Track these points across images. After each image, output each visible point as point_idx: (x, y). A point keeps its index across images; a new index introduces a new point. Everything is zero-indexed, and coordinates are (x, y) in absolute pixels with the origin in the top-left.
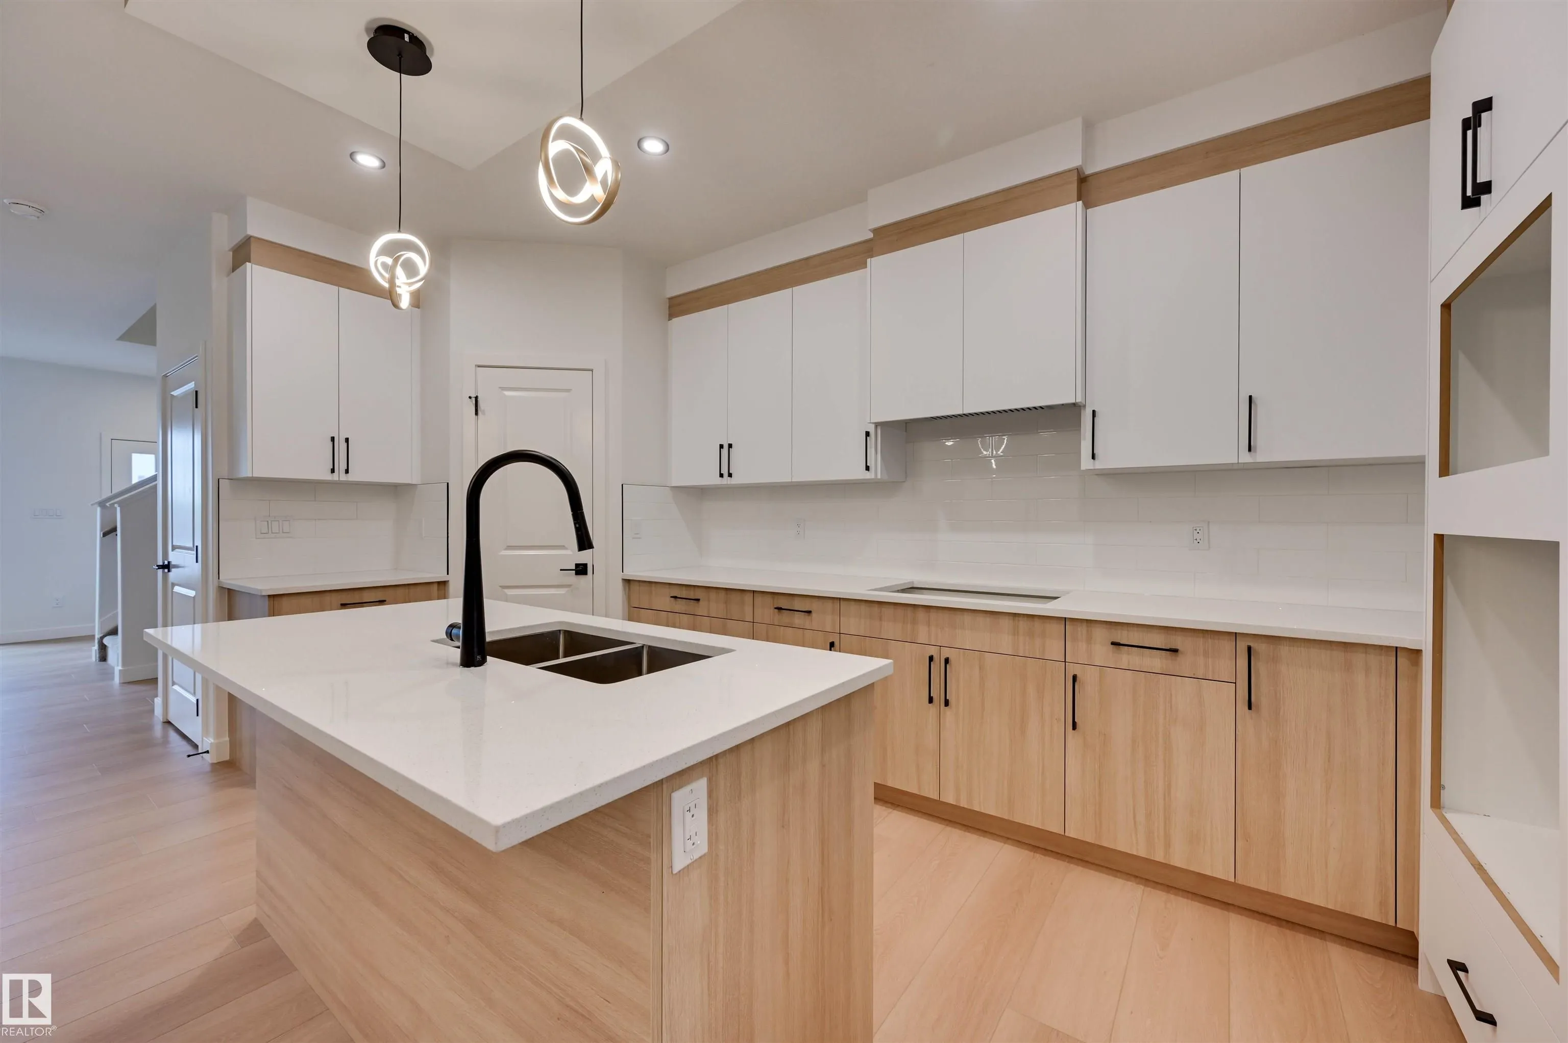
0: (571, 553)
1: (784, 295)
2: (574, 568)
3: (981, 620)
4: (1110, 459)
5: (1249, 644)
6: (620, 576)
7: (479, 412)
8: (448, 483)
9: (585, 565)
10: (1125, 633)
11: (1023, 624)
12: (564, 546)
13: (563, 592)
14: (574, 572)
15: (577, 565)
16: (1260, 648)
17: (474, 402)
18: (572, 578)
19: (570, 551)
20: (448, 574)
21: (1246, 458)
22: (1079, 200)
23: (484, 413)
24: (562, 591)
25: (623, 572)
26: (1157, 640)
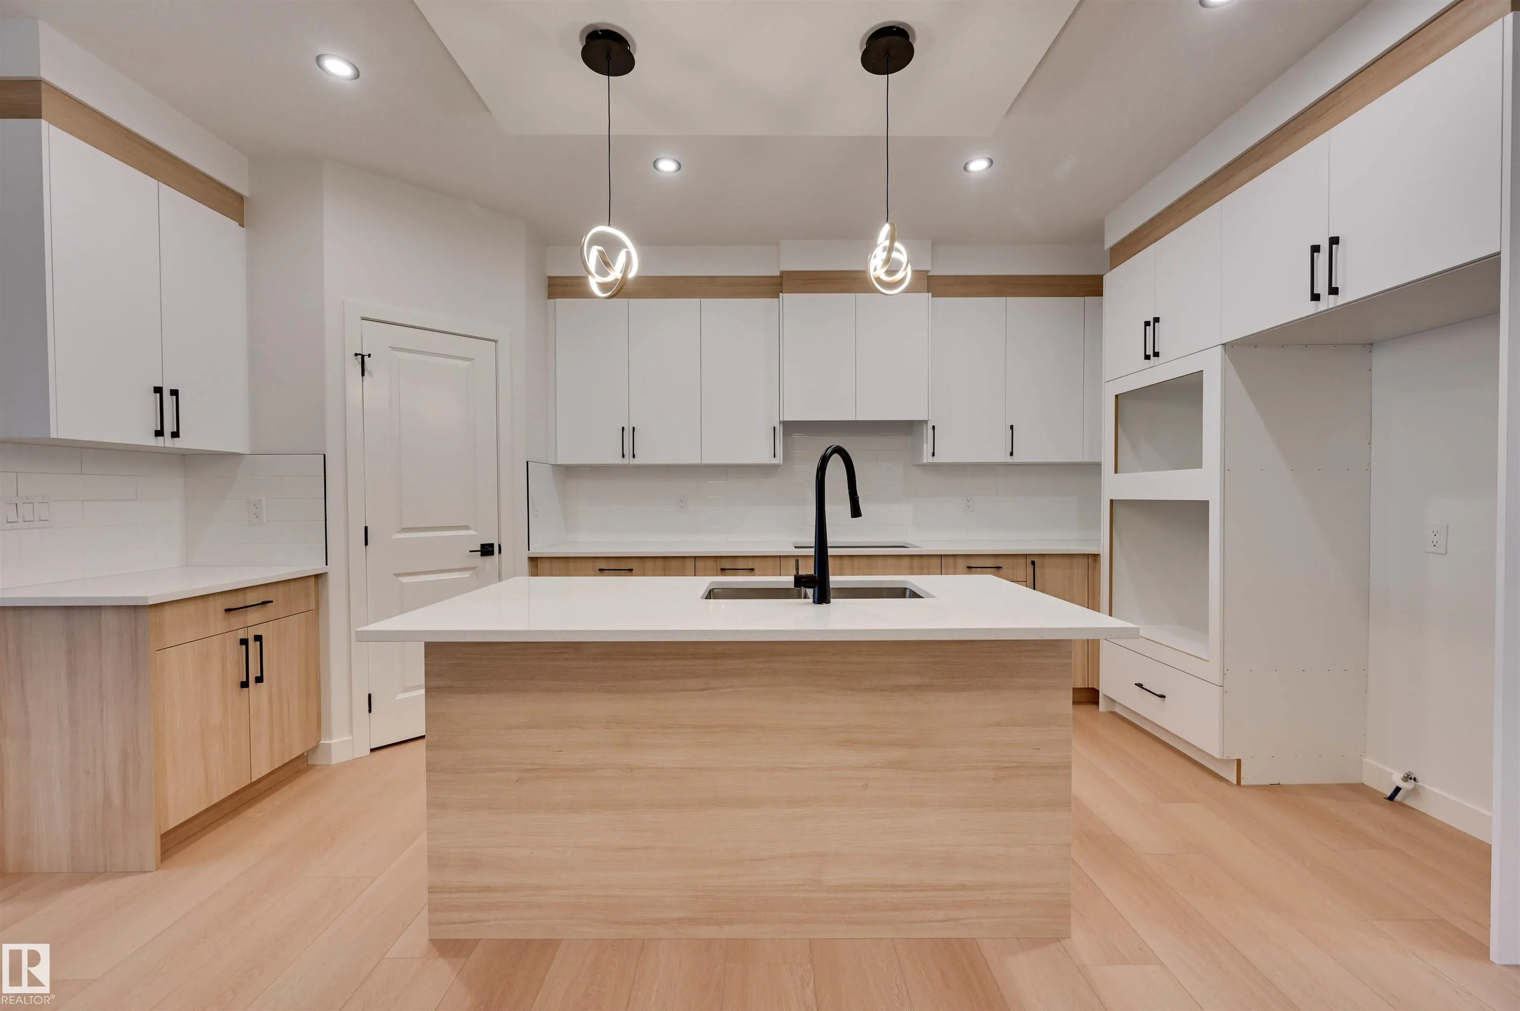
0: (475, 533)
1: (693, 303)
2: (480, 549)
3: (889, 561)
4: (943, 457)
5: (1033, 560)
6: (525, 555)
7: (366, 373)
8: (325, 455)
9: (492, 545)
10: (974, 560)
11: (916, 561)
12: (467, 526)
13: (468, 576)
14: (479, 553)
15: (483, 546)
16: (1037, 561)
17: (360, 360)
18: (478, 559)
19: (472, 531)
20: (327, 565)
21: (1009, 460)
22: (928, 292)
23: (371, 375)
24: (467, 574)
25: (529, 550)
26: (990, 563)
